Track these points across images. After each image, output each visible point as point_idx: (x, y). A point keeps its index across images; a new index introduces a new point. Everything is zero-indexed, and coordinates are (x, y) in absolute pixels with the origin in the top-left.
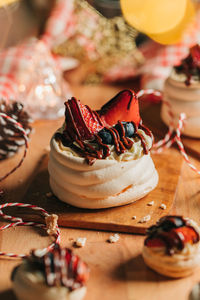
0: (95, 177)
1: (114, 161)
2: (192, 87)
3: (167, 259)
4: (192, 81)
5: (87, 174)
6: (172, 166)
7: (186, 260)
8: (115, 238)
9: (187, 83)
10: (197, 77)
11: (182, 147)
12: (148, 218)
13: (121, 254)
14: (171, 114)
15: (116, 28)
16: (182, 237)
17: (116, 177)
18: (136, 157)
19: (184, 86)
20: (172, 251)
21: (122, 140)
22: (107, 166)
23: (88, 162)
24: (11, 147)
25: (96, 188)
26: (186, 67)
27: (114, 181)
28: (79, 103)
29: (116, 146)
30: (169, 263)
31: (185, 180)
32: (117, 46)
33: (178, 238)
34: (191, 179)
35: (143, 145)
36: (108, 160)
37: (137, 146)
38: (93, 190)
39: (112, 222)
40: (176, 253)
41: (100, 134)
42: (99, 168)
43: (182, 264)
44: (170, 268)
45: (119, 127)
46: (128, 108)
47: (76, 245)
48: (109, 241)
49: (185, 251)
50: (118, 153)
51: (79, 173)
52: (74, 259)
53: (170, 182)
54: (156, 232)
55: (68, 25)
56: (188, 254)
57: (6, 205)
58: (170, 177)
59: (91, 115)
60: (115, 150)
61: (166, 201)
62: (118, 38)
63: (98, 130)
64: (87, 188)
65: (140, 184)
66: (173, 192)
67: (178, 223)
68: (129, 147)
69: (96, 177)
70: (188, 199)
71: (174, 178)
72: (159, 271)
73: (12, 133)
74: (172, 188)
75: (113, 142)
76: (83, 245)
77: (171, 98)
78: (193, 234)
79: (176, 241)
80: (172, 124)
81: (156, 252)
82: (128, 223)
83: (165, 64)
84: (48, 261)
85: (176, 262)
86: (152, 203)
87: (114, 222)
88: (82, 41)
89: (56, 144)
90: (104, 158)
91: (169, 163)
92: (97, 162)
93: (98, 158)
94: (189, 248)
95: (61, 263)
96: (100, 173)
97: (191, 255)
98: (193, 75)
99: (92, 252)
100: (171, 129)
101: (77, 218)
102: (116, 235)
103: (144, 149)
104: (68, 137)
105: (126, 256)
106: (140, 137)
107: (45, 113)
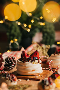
0: (25, 66)
1: (30, 63)
12: (37, 77)
17: (30, 67)
18: (36, 63)
21: (33, 60)
24: (10, 66)
41: (28, 58)
42: (26, 64)
62: (43, 51)
65: (37, 70)
73: (11, 63)
75: (31, 60)
90: (28, 62)
92: (26, 63)
103: (38, 62)
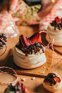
1: (34, 55)
2: (56, 31)
3: (51, 87)
4: (56, 29)
5: (26, 59)
6: (50, 55)
7: (56, 87)
8: (34, 78)
9: (55, 29)
10: (58, 28)
11: (53, 50)
12: (44, 72)
13: (36, 84)
14: (49, 38)
15: (32, 9)
16: (55, 80)
17: (34, 60)
18: (41, 54)
19: (54, 30)
20: (52, 85)
21: (36, 48)
22: (32, 57)
23: (26, 55)
24: (1, 47)
25: (28, 63)
26: (54, 24)
27: (34, 61)
28: (24, 36)
29: (35, 50)
30: (51, 88)
31: (54, 59)
32: (32, 15)
33: (54, 80)
34: (55, 59)
35: (43, 50)
36: (32, 55)
37: (41, 50)
38: (28, 64)
39: (33, 73)
40: (53, 85)
41: (30, 46)
42: (30, 57)
43: (55, 88)
44: (51, 89)
45: (35, 44)
46: (38, 38)
47: (22, 80)
48: (32, 79)
49: (56, 84)
50: (35, 53)
51: (24, 59)
52: (24, 87)
53: (49, 60)
54: (47, 78)
55: (17, 7)
56: (57, 85)
57: (1, 67)
58: (50, 59)
59: (27, 40)
60: (35, 51)
61: (49, 67)
62: (32, 12)
63: (29, 45)
64: (26, 63)
65: (41, 62)
66: (51, 64)
67: (54, 76)
68: (39, 51)
69: (29, 60)
70: (55, 66)
71: (51, 59)
72: (48, 90)
74: (50, 62)
75: (34, 49)
76: (24, 80)
77: (49, 33)
78: (59, 79)
79: (54, 81)
80: (50, 41)
81: (47, 85)
82: (38, 74)
83: (46, 21)
84: (16, 88)
85: (53, 88)
86: (45, 67)
87: (34, 73)
88: (21, 12)
89: (16, 49)
90: (31, 54)
91: (49, 54)
92: (29, 55)
93: (29, 54)
94: (58, 83)
95: (20, 88)
96: (30, 59)
97: (58, 86)
98: (56, 27)
99: (27, 83)
100: (49, 43)
101: (22, 72)
102: (34, 77)
103: (43, 51)
104: (20, 47)
105: (38, 85)
106: (42, 48)
107: (10, 36)
